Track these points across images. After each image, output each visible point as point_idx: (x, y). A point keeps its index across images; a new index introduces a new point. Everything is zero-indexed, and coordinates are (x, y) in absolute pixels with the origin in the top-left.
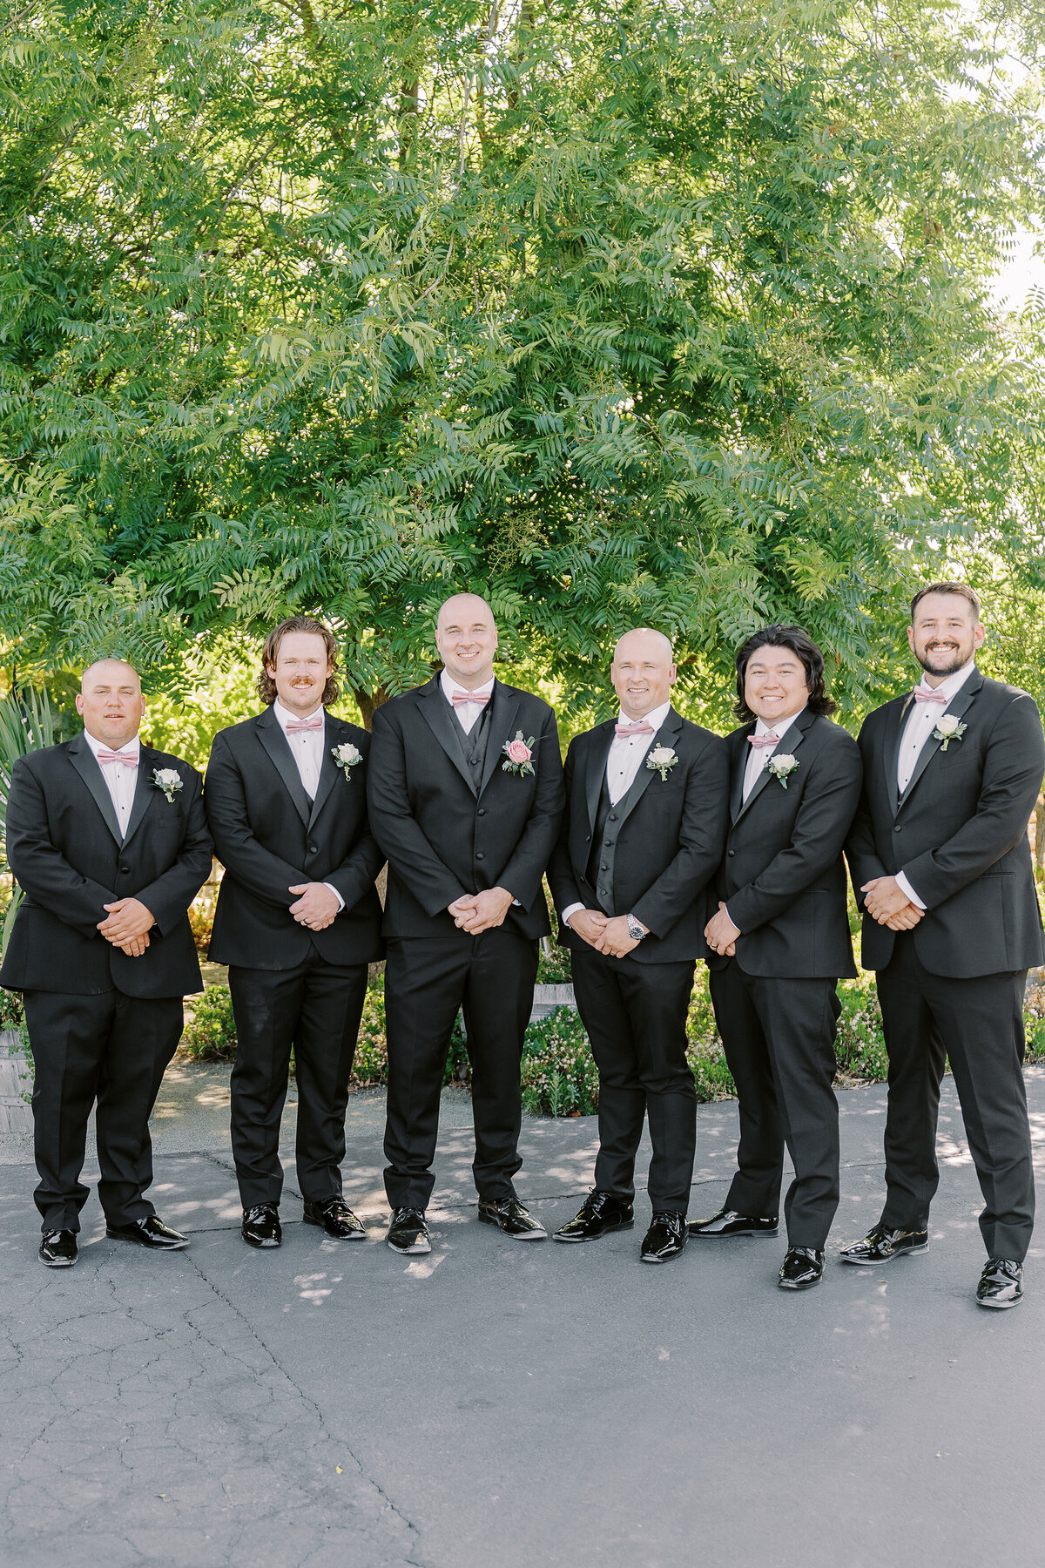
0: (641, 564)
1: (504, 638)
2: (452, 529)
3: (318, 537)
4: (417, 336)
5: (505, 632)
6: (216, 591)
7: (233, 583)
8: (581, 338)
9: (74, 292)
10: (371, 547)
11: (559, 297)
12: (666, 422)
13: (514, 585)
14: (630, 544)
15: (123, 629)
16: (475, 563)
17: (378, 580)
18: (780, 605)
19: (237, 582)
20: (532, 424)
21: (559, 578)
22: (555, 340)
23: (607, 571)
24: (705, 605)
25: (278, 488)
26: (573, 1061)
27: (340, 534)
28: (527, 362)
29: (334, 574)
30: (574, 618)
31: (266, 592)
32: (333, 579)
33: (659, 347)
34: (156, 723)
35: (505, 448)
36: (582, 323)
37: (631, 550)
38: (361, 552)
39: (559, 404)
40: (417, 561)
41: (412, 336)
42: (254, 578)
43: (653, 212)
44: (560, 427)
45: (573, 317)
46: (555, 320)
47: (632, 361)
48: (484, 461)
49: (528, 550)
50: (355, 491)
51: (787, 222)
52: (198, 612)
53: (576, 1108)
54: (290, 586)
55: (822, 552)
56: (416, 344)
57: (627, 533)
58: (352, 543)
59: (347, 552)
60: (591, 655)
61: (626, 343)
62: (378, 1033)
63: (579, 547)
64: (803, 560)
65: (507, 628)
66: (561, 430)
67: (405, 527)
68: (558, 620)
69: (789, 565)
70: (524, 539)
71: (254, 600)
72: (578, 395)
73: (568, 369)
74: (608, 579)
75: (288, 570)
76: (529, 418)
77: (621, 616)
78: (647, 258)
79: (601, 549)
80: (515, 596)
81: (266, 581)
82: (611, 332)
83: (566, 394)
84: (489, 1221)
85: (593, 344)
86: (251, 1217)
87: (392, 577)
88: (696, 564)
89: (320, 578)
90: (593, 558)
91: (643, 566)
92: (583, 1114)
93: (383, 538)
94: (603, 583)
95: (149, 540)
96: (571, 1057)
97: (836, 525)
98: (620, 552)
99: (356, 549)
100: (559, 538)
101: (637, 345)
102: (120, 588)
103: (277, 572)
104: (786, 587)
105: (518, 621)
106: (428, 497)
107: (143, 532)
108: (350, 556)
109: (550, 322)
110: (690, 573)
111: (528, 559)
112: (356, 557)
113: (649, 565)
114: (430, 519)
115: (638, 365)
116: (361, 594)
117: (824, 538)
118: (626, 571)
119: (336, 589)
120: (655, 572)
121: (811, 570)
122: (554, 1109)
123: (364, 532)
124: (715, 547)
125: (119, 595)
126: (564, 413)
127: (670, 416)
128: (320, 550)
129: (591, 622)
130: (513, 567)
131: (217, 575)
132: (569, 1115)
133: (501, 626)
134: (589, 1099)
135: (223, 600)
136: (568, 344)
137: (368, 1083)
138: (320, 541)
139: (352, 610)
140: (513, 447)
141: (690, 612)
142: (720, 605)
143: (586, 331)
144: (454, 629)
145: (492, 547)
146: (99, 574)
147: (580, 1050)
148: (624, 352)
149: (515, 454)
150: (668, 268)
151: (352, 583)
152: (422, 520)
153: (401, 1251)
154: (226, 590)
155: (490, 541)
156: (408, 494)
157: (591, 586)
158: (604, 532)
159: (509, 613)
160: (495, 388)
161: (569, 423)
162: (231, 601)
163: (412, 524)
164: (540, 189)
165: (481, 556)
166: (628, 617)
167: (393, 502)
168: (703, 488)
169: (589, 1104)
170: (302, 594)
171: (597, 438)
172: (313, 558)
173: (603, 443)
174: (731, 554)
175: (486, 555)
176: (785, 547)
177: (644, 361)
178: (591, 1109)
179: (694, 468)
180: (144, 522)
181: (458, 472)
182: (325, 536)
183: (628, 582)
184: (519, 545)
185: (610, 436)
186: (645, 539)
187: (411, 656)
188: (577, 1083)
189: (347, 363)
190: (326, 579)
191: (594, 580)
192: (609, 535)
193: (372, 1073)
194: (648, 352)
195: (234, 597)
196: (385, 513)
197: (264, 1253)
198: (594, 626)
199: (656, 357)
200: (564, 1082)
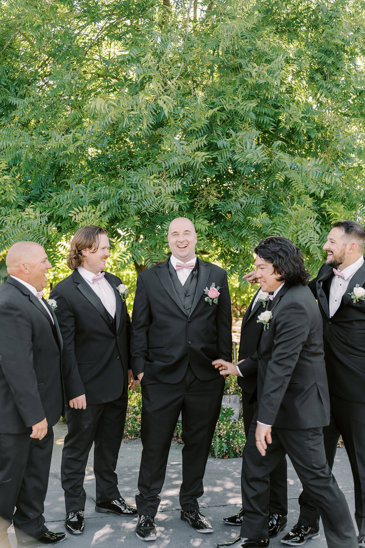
0: (263, 209)
1: (200, 240)
2: (179, 190)
3: (118, 192)
4: (165, 102)
5: (201, 238)
6: (70, 215)
7: (78, 211)
8: (239, 107)
9: (18, 88)
10: (142, 196)
11: (230, 89)
12: (276, 146)
13: (206, 217)
14: (258, 200)
15: (27, 231)
16: (188, 207)
17: (144, 211)
18: (323, 230)
19: (80, 211)
20: (216, 145)
21: (226, 215)
22: (228, 107)
23: (247, 212)
24: (292, 228)
25: (101, 172)
26: (225, 432)
27: (128, 190)
28: (214, 117)
29: (124, 209)
30: (232, 233)
31: (93, 216)
32: (124, 211)
33: (273, 114)
34: (54, 275)
35: (204, 153)
36: (239, 100)
37: (259, 202)
38: (137, 198)
39: (228, 136)
40: (162, 204)
41: (163, 102)
42: (88, 210)
43: (273, 53)
44: (229, 146)
45: (235, 98)
46: (227, 99)
47: (261, 119)
48: (194, 159)
49: (213, 201)
50: (136, 172)
51: (330, 62)
52: (64, 225)
53: (226, 454)
54: (104, 213)
55: (343, 206)
56: (164, 106)
57: (257, 195)
58: (133, 195)
59: (131, 199)
60: (239, 249)
61: (259, 111)
62: (138, 414)
63: (235, 200)
64: (335, 209)
65: (202, 236)
66: (229, 147)
67: (157, 188)
68: (225, 234)
69: (328, 212)
70: (211, 196)
71: (88, 220)
72: (237, 132)
73: (232, 121)
74: (248, 215)
75: (103, 205)
76: (215, 141)
77: (253, 232)
78: (270, 72)
79: (245, 202)
80: (206, 222)
81: (93, 211)
82: (253, 104)
83: (231, 131)
84: (186, 520)
85: (244, 110)
86: (70, 517)
87: (151, 210)
88: (288, 209)
89: (118, 210)
90: (241, 206)
91: (264, 210)
92: (229, 457)
93: (147, 193)
94: (245, 218)
95: (44, 193)
96: (224, 430)
97: (348, 195)
98: (253, 203)
99: (135, 198)
100: (226, 197)
101: (263, 112)
102: (28, 213)
103: (98, 208)
104: (326, 222)
105: (207, 233)
106: (168, 176)
107: (41, 190)
108: (132, 200)
109: (225, 99)
110: (285, 213)
111: (212, 205)
112: (135, 201)
113: (266, 209)
114: (169, 185)
115: (263, 121)
116: (136, 218)
117: (343, 201)
118: (256, 212)
119: (125, 216)
120: (269, 213)
121: (338, 214)
122: (216, 454)
123: (138, 190)
124: (295, 203)
125: (27, 216)
126: (231, 139)
127: (278, 143)
128: (118, 197)
129: (240, 234)
130: (206, 208)
131: (70, 208)
132: (223, 457)
133: (200, 235)
134: (232, 450)
135: (73, 219)
136: (233, 109)
137: (133, 437)
138: (118, 193)
139: (132, 225)
140: (207, 153)
141: (285, 231)
142: (299, 228)
143: (241, 104)
144: (176, 234)
145: (196, 199)
146: (19, 207)
147: (228, 427)
148: (258, 115)
149: (208, 157)
150: (279, 77)
151: (132, 212)
152: (165, 185)
153: (141, 538)
154: (75, 214)
155: (195, 197)
156: (159, 174)
157: (239, 218)
158: (247, 194)
159: (203, 229)
160: (200, 127)
161: (233, 144)
162: (77, 219)
163: (160, 187)
164: (222, 41)
165: (191, 203)
166: (256, 233)
167: (152, 177)
168: (293, 175)
169: (232, 452)
170: (109, 217)
171: (246, 151)
172: (115, 201)
173: (248, 153)
174: (303, 206)
175: (193, 203)
176: (326, 204)
177: (266, 119)
178: (233, 455)
179: (289, 166)
180: (42, 186)
181: (182, 163)
182: (121, 191)
183: (257, 217)
184: (208, 199)
185: (251, 150)
186: (265, 198)
187: (158, 247)
188: (227, 443)
189: (132, 112)
190: (120, 211)
191: (242, 216)
192: (248, 196)
193: (135, 433)
194: (268, 115)
195: (79, 218)
196: (148, 181)
197: (75, 537)
198: (240, 237)
199: (272, 117)
200: (221, 442)
